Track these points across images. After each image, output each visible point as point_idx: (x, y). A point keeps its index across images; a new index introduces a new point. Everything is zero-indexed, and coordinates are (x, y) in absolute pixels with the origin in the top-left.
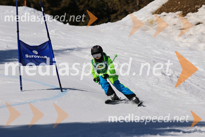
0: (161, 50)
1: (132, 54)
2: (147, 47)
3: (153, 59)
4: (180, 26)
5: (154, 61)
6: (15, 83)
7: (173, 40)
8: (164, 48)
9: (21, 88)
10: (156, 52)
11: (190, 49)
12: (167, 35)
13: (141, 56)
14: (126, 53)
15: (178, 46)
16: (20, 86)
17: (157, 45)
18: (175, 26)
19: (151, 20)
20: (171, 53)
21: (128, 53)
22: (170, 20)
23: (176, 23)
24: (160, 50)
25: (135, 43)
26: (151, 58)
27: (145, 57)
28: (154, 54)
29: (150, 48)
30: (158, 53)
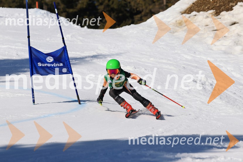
0: (192, 55)
1: (159, 59)
2: (176, 52)
3: (182, 65)
4: (213, 27)
5: (184, 68)
6: (26, 95)
7: (205, 43)
8: (195, 52)
9: (34, 101)
10: (186, 56)
11: (225, 53)
12: (198, 37)
13: (169, 62)
14: (152, 59)
15: (211, 49)
16: (32, 99)
17: (188, 49)
18: (207, 26)
19: (180, 21)
20: (203, 58)
21: (154, 58)
22: (201, 21)
23: (209, 24)
24: (190, 54)
25: (162, 48)
26: (180, 64)
27: (174, 63)
28: (184, 59)
29: (179, 52)
30: (189, 58)
